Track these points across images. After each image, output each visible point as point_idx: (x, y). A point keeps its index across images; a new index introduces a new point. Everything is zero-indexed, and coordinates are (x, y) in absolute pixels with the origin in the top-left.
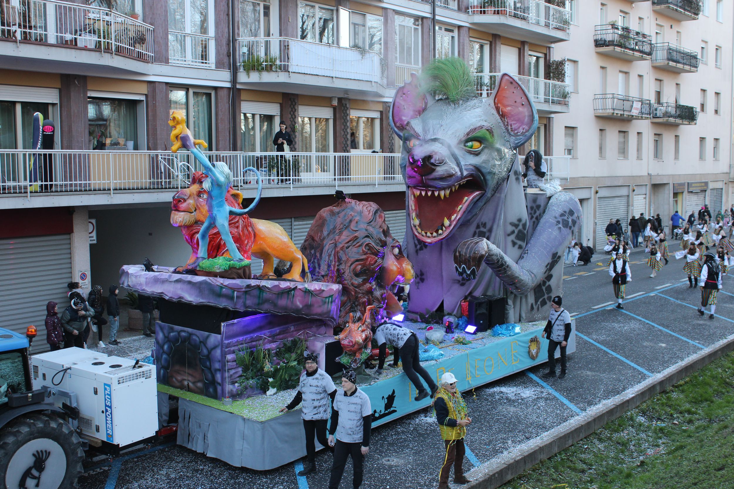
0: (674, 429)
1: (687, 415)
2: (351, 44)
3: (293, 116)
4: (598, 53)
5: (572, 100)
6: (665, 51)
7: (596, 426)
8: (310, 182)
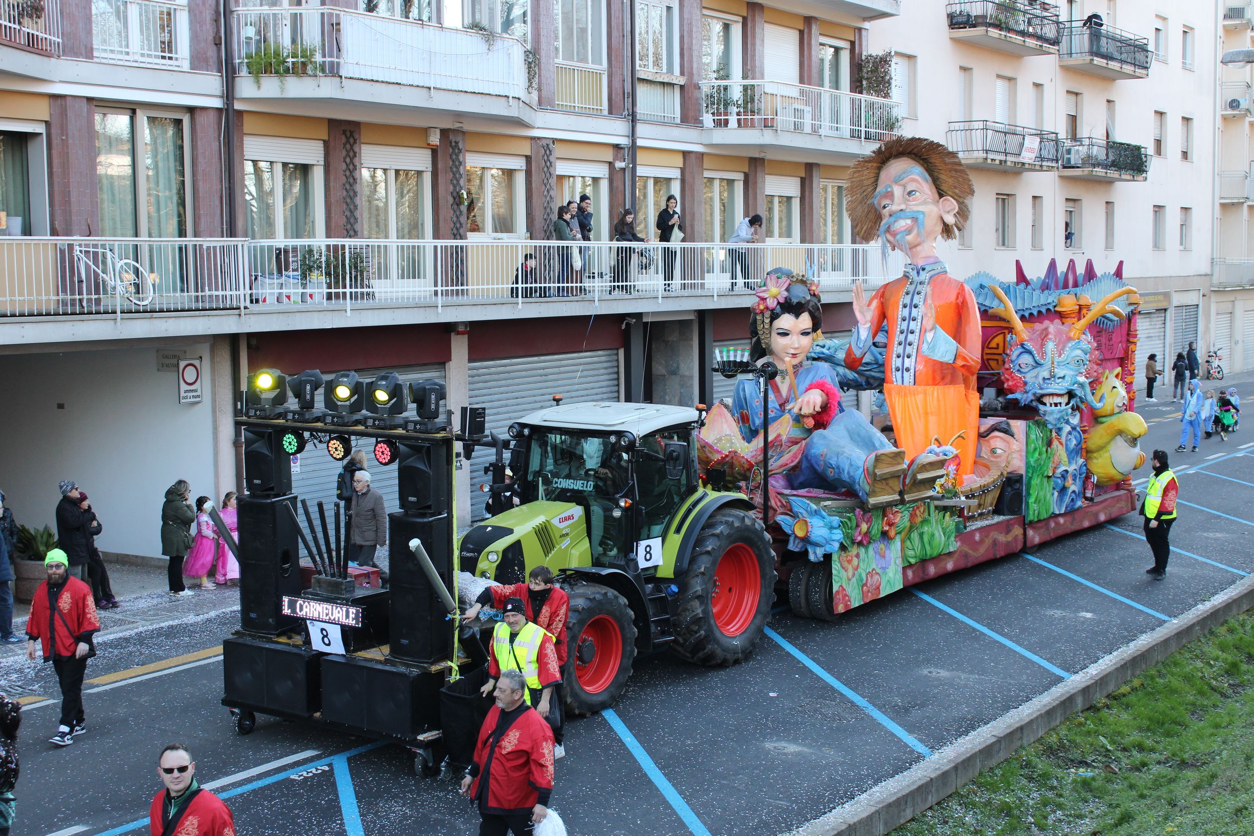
0: (1113, 781)
1: (1134, 753)
2: (466, 22)
3: (351, 167)
4: (953, 40)
7: (959, 780)
8: (386, 299)
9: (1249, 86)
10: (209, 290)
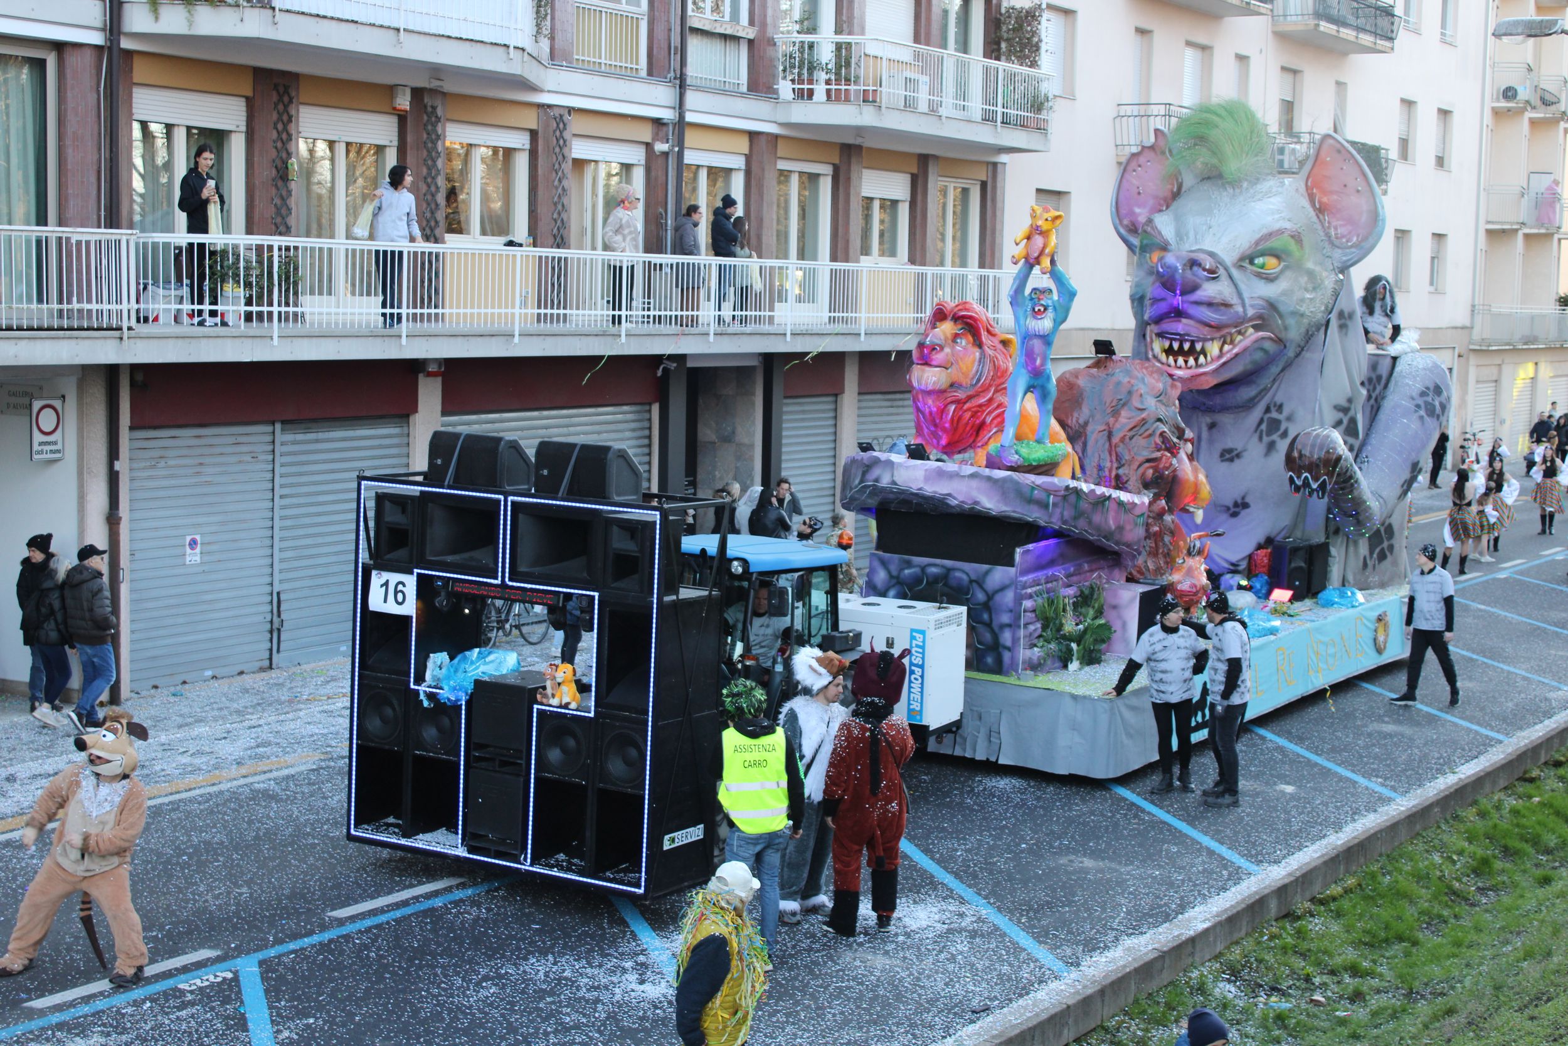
0: (1315, 1016)
1: (1347, 979)
3: (284, 136)
5: (1057, 117)
7: (1106, 1009)
8: (329, 324)
9: (1530, 69)
10: (78, 302)
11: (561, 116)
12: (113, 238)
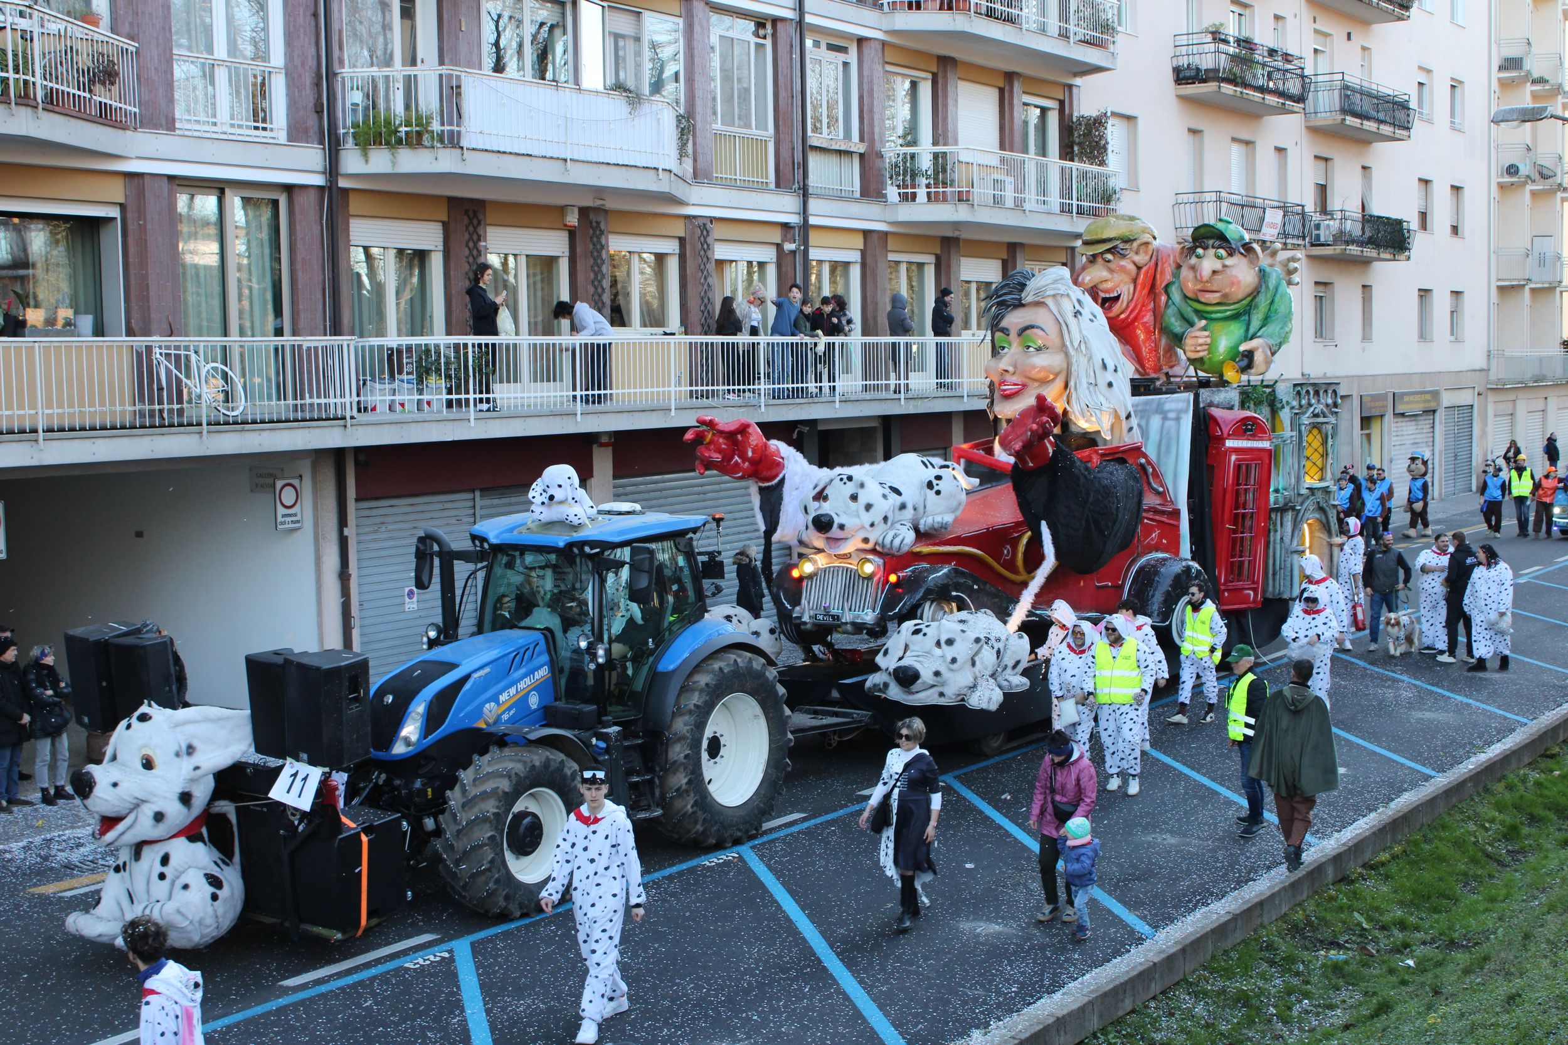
0: (1369, 966)
1: (1396, 932)
2: (608, 83)
3: (475, 253)
4: (1182, 98)
5: (1124, 203)
6: (1336, 93)
7: (1187, 965)
8: (516, 406)
9: (1529, 149)
10: (311, 397)
11: (704, 225)
12: (336, 343)
